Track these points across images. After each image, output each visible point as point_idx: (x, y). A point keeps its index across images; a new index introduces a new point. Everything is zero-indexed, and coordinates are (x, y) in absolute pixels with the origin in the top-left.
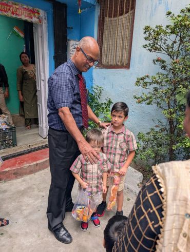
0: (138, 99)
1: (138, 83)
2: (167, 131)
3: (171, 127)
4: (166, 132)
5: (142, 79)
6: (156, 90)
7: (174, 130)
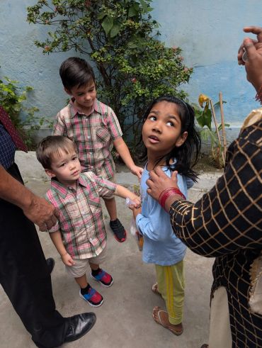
0: (43, 46)
1: (31, 19)
2: (102, 86)
3: (105, 78)
4: (101, 88)
5: (36, 9)
6: (64, 24)
7: (110, 80)
